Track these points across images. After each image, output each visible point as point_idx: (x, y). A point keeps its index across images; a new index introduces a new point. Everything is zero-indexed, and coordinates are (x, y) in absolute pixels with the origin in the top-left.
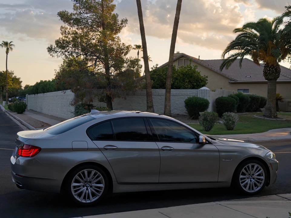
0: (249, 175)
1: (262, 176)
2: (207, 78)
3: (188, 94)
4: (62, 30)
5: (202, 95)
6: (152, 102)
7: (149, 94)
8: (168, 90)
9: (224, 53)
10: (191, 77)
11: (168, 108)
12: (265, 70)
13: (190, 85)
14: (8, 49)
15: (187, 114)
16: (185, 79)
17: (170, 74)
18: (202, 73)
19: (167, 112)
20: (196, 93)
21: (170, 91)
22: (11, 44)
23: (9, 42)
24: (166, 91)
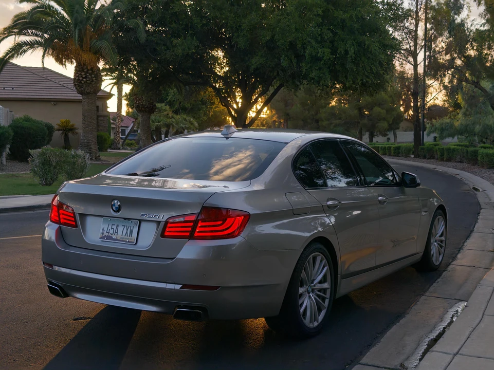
12: (78, 76)
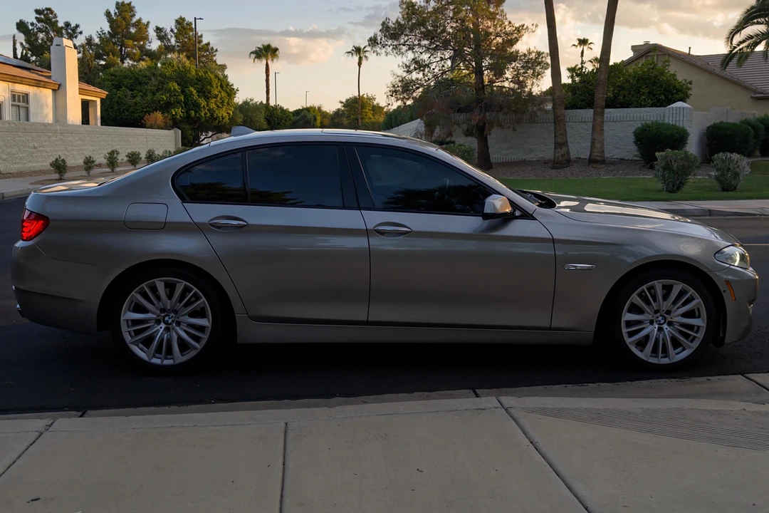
0: (656, 312)
1: (699, 317)
2: (689, 86)
3: (632, 117)
4: (402, 8)
5: (674, 119)
6: (565, 133)
7: (559, 119)
8: (599, 110)
9: (732, 32)
10: (654, 83)
11: (598, 145)
13: (652, 100)
14: (360, 59)
15: (638, 159)
16: (641, 87)
17: (602, 77)
18: (681, 74)
19: (596, 154)
20: (662, 114)
21: (603, 113)
22: (365, 50)
23: (362, 47)
24: (595, 113)
